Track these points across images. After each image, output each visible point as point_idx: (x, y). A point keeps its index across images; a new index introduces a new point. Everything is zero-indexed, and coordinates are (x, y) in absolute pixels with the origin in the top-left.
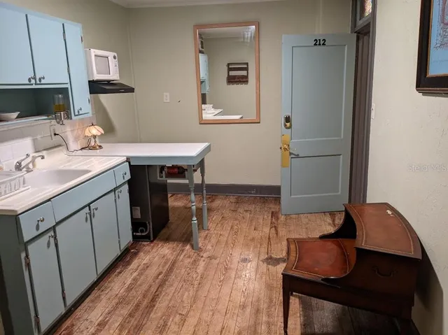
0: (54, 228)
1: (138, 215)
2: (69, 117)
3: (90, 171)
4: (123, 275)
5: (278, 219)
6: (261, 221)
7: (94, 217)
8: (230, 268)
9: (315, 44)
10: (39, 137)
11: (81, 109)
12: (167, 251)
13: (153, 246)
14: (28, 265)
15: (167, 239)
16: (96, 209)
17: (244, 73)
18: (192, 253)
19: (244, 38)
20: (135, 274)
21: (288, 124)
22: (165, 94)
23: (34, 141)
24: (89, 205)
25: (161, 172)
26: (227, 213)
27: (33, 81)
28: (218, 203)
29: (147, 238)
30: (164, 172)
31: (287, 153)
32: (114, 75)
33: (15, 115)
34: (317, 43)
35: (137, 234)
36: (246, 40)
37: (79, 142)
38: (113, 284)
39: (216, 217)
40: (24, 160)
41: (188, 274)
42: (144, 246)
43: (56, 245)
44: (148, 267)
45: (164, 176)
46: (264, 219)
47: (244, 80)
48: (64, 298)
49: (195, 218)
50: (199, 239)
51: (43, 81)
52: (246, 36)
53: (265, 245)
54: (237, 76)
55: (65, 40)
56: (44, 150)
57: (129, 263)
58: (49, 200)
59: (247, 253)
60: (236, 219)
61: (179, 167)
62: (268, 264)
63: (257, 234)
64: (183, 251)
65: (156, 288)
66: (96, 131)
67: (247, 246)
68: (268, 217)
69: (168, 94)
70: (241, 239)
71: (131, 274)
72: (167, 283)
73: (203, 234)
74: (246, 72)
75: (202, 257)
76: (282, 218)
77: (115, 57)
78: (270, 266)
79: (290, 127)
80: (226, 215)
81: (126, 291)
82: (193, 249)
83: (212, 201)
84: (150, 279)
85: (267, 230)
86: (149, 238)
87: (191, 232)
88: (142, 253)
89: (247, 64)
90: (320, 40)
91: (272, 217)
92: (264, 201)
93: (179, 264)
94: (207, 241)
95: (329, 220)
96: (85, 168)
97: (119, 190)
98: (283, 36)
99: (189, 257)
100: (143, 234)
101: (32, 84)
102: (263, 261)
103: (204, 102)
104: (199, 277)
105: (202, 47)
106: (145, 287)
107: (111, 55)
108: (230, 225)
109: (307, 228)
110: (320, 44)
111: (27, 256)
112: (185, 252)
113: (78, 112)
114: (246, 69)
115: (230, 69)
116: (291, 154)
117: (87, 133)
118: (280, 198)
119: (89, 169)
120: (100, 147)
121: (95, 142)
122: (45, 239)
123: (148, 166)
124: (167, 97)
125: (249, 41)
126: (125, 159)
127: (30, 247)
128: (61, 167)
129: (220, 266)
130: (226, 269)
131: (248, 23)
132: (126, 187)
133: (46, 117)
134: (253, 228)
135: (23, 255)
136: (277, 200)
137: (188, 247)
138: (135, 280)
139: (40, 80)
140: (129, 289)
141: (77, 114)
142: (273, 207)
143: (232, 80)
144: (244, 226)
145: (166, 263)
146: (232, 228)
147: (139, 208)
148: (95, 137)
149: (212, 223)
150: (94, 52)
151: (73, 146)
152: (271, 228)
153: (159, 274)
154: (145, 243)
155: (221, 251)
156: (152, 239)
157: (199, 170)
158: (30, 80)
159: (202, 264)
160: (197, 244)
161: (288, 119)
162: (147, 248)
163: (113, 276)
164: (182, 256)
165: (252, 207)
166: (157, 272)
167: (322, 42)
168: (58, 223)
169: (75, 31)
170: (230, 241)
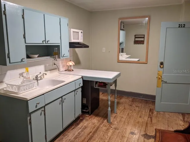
0: (44, 107)
1: (85, 102)
2: (59, 58)
3: (65, 82)
4: (75, 130)
5: (153, 113)
6: (144, 113)
7: (63, 102)
8: (125, 136)
9: (179, 27)
10: (47, 65)
11: (64, 54)
12: (96, 121)
13: (90, 118)
14: (30, 123)
15: (97, 115)
16: (65, 99)
17: (142, 39)
18: (107, 124)
19: (142, 24)
20: (80, 130)
21: (162, 66)
22: (103, 48)
23: (45, 66)
24: (62, 97)
25: (96, 84)
26: (127, 106)
27: (44, 42)
28: (123, 100)
29: (88, 113)
30: (97, 84)
31: (160, 80)
32: (80, 40)
33: (37, 56)
34: (180, 26)
35: (84, 111)
36: (143, 25)
37: (64, 68)
38: (69, 134)
39: (121, 107)
40: (39, 74)
41: (104, 135)
42: (86, 116)
43: (45, 114)
44: (86, 128)
45: (97, 86)
46: (145, 112)
47: (142, 42)
48: (46, 138)
49: (109, 108)
50: (111, 118)
51: (49, 42)
52: (143, 23)
53: (144, 127)
54: (139, 41)
55: (60, 25)
56: (49, 70)
57: (78, 124)
58: (43, 94)
59: (134, 129)
60: (131, 110)
61: (104, 83)
62: (145, 138)
63: (141, 120)
64: (103, 122)
65: (87, 140)
66: (71, 63)
67: (135, 125)
68: (148, 111)
69: (105, 48)
70: (132, 121)
71: (78, 130)
72: (93, 138)
73: (114, 115)
74: (143, 39)
75: (111, 127)
76: (155, 113)
77: (82, 32)
78: (145, 139)
79: (163, 67)
80: (126, 107)
81: (74, 138)
82: (108, 122)
83: (120, 99)
84: (86, 134)
85: (146, 118)
86: (89, 114)
87: (107, 114)
88: (85, 120)
89: (144, 35)
90: (182, 25)
91: (150, 112)
92: (147, 102)
93: (100, 129)
94: (115, 119)
95: (181, 118)
96: (63, 80)
97: (77, 91)
98: (162, 22)
99: (105, 126)
100: (86, 111)
101: (44, 44)
102: (142, 135)
103: (122, 52)
104: (108, 138)
105: (124, 28)
106: (83, 138)
107: (80, 31)
108: (128, 112)
109: (168, 121)
110: (182, 27)
111: (30, 119)
112: (104, 123)
113: (63, 55)
114: (144, 38)
115: (136, 38)
116: (162, 81)
117: (68, 64)
118: (155, 101)
119: (65, 81)
120: (73, 70)
121: (71, 68)
122: (40, 111)
123: (91, 81)
124: (104, 50)
125: (144, 25)
126: (81, 77)
127: (32, 115)
128: (54, 79)
129: (120, 134)
130: (122, 136)
131: (145, 17)
132: (80, 89)
133: (50, 57)
134: (139, 116)
135: (29, 118)
136: (154, 103)
137: (106, 121)
138: (79, 133)
139: (47, 42)
140: (76, 138)
141: (62, 56)
142: (151, 106)
143: (136, 42)
144: (135, 114)
145: (94, 127)
146: (128, 114)
147: (86, 99)
148: (71, 66)
149: (119, 111)
150: (72, 30)
151: (62, 69)
152: (149, 117)
153: (90, 133)
154: (87, 115)
155: (121, 126)
156: (90, 114)
157: (114, 85)
158: (43, 42)
159: (111, 131)
160: (110, 120)
161: (162, 64)
162: (88, 118)
163: (71, 129)
164: (102, 125)
165: (140, 105)
166: (90, 131)
167: (183, 26)
168: (46, 105)
169: (65, 21)
170: (126, 122)
